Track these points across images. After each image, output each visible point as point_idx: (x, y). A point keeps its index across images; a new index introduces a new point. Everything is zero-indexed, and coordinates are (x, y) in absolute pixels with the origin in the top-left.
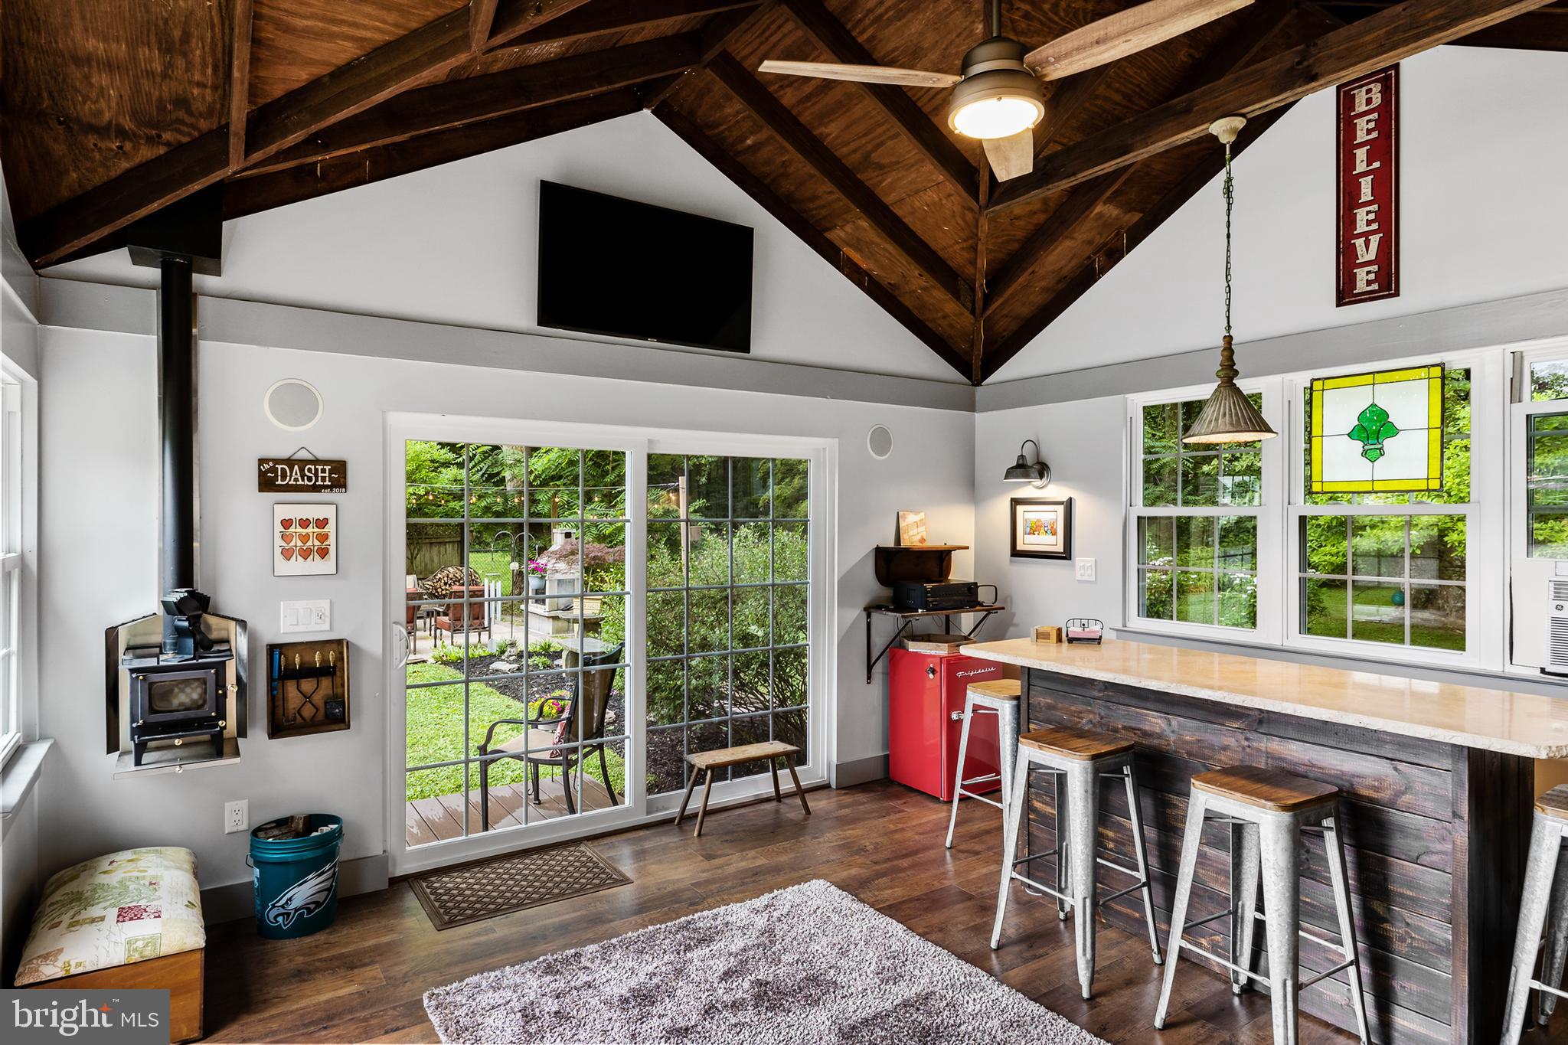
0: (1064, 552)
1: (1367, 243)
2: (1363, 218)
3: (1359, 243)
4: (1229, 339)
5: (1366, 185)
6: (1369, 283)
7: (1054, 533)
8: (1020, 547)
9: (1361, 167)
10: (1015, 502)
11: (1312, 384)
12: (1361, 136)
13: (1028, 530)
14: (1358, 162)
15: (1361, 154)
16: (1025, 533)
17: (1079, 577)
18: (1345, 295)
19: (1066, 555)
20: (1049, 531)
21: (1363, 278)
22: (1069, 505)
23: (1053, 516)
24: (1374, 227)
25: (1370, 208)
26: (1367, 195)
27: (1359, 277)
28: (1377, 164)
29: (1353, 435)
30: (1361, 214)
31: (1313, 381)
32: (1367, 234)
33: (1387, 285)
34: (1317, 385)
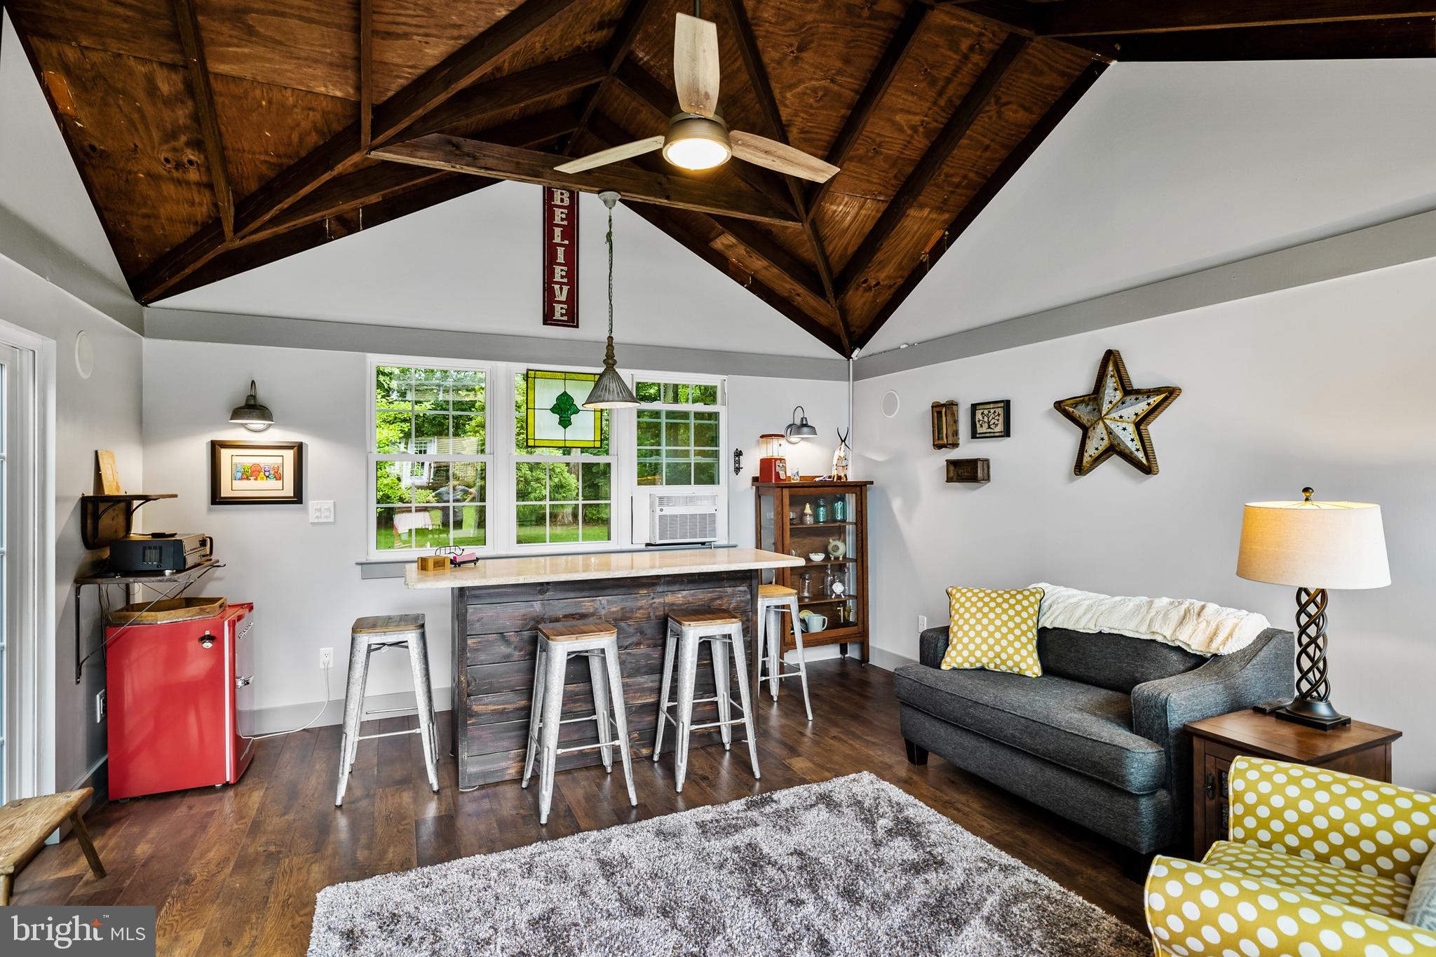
0: (294, 497)
1: (561, 289)
2: (559, 272)
3: (557, 287)
4: (610, 338)
5: (561, 251)
6: (562, 315)
7: (279, 477)
8: (225, 492)
9: (557, 240)
10: (215, 447)
11: (527, 373)
12: (557, 220)
13: (239, 475)
14: (556, 236)
15: (558, 231)
16: (234, 478)
17: (312, 519)
18: (548, 319)
19: (298, 497)
20: (271, 476)
21: (559, 310)
22: (299, 449)
23: (279, 460)
24: (565, 280)
25: (562, 268)
26: (561, 259)
27: (556, 310)
28: (566, 242)
29: (553, 410)
30: (558, 269)
31: (528, 370)
32: (561, 284)
33: (572, 319)
34: (531, 374)
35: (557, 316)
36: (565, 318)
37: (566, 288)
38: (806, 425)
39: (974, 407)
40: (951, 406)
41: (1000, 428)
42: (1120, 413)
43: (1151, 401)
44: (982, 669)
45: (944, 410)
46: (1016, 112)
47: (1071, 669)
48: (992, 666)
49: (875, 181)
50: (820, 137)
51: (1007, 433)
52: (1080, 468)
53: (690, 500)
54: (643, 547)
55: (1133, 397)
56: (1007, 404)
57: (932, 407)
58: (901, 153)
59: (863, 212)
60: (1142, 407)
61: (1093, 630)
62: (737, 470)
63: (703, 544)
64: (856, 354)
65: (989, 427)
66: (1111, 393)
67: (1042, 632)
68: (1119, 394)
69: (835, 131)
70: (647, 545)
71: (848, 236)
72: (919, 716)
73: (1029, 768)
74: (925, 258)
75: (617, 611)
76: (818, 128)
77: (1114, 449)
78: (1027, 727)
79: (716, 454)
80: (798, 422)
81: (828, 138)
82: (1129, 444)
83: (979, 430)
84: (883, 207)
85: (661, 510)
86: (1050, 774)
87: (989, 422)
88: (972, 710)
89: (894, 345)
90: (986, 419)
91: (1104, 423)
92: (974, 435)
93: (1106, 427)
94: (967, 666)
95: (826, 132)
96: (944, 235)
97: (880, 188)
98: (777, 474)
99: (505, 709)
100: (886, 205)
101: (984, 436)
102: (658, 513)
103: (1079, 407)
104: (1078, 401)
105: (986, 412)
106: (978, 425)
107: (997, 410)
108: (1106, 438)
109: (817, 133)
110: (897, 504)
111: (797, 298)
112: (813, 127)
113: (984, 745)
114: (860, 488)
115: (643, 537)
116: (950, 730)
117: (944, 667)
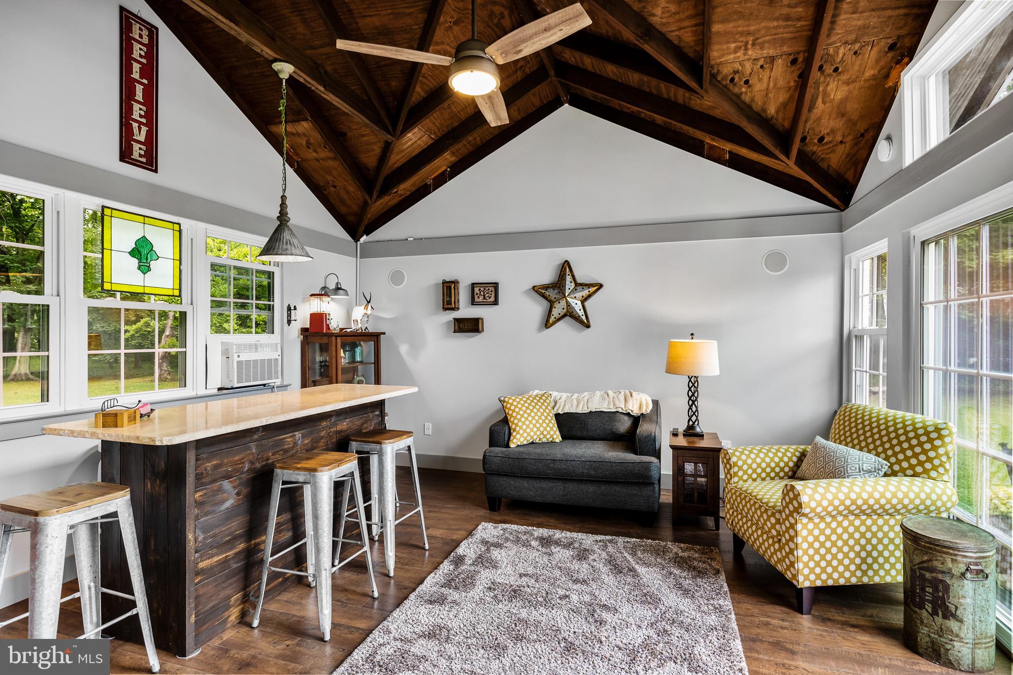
1: (140, 129)
2: (137, 111)
3: (135, 125)
5: (139, 89)
6: (140, 156)
9: (136, 75)
11: (103, 209)
12: (135, 55)
14: (133, 71)
15: (136, 67)
18: (125, 156)
21: (137, 150)
24: (144, 120)
25: (141, 107)
26: (139, 96)
27: (134, 149)
28: (145, 81)
29: (132, 253)
30: (136, 107)
31: (103, 207)
32: (140, 123)
33: (150, 162)
34: (107, 212)
35: (135, 155)
36: (144, 160)
37: (144, 129)
38: (340, 289)
39: (473, 285)
40: (456, 282)
41: (492, 299)
42: (575, 295)
43: (590, 290)
44: (533, 443)
45: (453, 285)
46: (515, 111)
47: (579, 434)
48: (537, 441)
49: (437, 124)
50: (429, 83)
51: (496, 303)
52: (547, 324)
53: (256, 347)
54: (215, 391)
55: (581, 287)
56: (496, 285)
57: (443, 283)
58: (459, 112)
59: (419, 142)
60: (585, 293)
61: (586, 411)
62: (289, 322)
63: (264, 385)
64: (364, 239)
65: (484, 298)
66: (569, 285)
67: (557, 416)
68: (573, 285)
69: (438, 84)
70: (220, 389)
71: (403, 154)
72: (505, 479)
73: (591, 488)
74: (429, 181)
75: (308, 443)
76: (432, 77)
77: (570, 314)
78: (591, 466)
79: (270, 308)
80: (332, 286)
81: (431, 86)
82: (578, 311)
83: (477, 300)
84: (430, 142)
85: (239, 356)
86: (603, 488)
87: (484, 295)
88: (552, 465)
89: (404, 237)
90: (482, 293)
91: (566, 299)
92: (473, 303)
93: (567, 302)
94: (525, 442)
95: (434, 82)
96: (446, 170)
97: (436, 130)
98: (328, 326)
99: (227, 556)
100: (433, 141)
101: (479, 304)
102: (236, 359)
103: (549, 290)
104: (546, 287)
105: (482, 289)
106: (476, 297)
107: (491, 288)
108: (565, 308)
109: (429, 81)
110: (404, 349)
111: (332, 189)
112: (430, 75)
113: (558, 484)
114: (375, 337)
115: (216, 381)
116: (531, 481)
117: (512, 445)
